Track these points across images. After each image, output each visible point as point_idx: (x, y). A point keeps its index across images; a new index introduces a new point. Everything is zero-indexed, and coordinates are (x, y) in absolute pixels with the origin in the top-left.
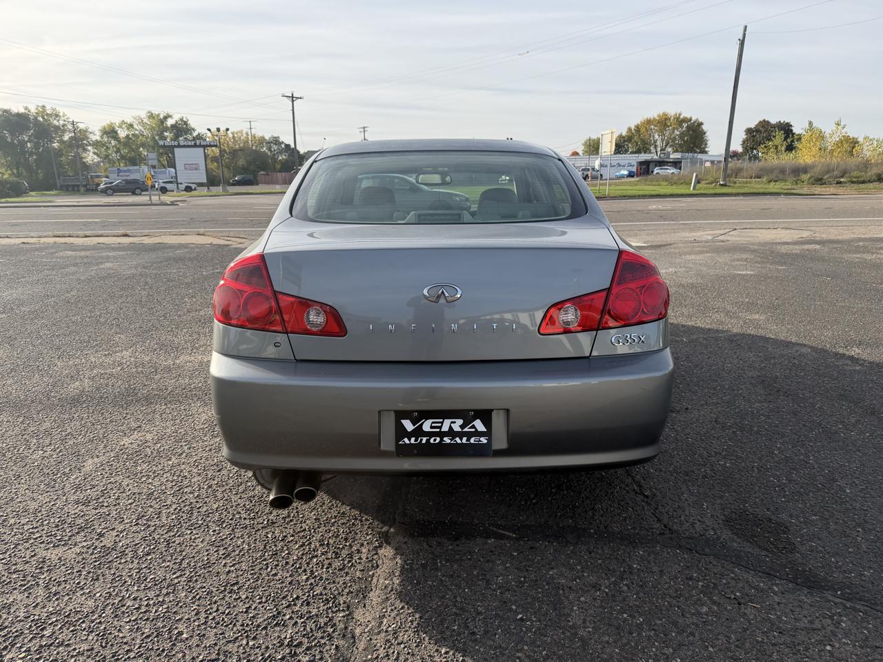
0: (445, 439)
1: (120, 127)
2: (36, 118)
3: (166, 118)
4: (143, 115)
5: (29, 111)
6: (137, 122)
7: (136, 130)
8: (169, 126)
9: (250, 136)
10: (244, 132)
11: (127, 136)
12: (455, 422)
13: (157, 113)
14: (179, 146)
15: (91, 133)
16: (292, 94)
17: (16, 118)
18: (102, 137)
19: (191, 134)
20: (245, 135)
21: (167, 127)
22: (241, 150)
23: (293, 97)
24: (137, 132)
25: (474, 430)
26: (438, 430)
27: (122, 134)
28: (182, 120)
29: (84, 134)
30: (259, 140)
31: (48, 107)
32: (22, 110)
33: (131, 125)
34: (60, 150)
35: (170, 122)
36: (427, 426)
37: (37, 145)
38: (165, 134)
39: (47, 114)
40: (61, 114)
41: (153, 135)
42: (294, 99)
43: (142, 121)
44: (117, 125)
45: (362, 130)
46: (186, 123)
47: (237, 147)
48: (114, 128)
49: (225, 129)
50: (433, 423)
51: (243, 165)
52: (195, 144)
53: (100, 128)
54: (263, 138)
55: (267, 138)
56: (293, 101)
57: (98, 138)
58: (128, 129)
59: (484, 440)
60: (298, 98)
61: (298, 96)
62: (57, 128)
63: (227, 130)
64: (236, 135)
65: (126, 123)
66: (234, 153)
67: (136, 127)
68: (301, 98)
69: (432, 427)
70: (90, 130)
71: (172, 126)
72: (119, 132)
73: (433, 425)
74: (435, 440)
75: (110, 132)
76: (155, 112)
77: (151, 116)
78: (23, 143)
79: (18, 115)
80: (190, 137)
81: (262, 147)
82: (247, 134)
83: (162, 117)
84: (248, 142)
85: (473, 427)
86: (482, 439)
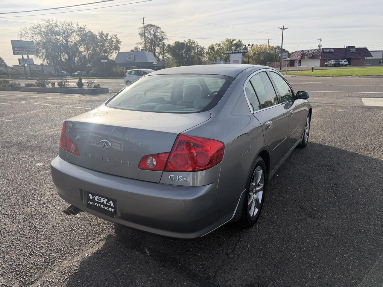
0: (101, 206)
1: (216, 46)
2: (187, 44)
3: (233, 41)
4: (225, 40)
5: (185, 42)
6: (222, 43)
7: (221, 46)
8: (234, 44)
9: (267, 47)
10: (265, 45)
11: (218, 49)
12: (104, 200)
13: (230, 39)
14: (232, 53)
15: (205, 49)
16: (283, 27)
17: (180, 45)
18: (208, 50)
19: (242, 47)
20: (265, 46)
21: (233, 45)
22: (263, 52)
23: (283, 28)
24: (221, 47)
25: (110, 205)
26: (99, 201)
27: (216, 48)
28: (239, 41)
29: (202, 49)
30: (271, 48)
31: (192, 39)
32: (183, 42)
33: (220, 45)
34: (194, 56)
35: (235, 42)
36: (96, 198)
37: (186, 55)
38: (232, 47)
39: (191, 42)
40: (195, 42)
41: (227, 48)
42: (284, 29)
43: (224, 42)
44: (215, 45)
45: (319, 40)
46: (240, 42)
47: (261, 51)
48: (213, 46)
49: (252, 45)
50: (98, 198)
51: (262, 59)
52: (239, 52)
53: (208, 46)
54: (273, 47)
55: (275, 47)
56: (283, 30)
57: (207, 51)
58: (218, 46)
59: (113, 210)
60: (286, 28)
61: (285, 28)
62: (194, 47)
63: (253, 45)
64: (261, 46)
65: (218, 44)
66: (259, 54)
67: (221, 45)
68: (287, 28)
69: (98, 200)
70: (204, 48)
71: (235, 44)
72: (215, 48)
73: (98, 199)
74: (98, 205)
75: (212, 48)
76: (229, 38)
77: (228, 40)
78: (182, 54)
79: (181, 43)
80: (241, 48)
81: (272, 51)
82: (266, 45)
83: (232, 40)
84: (266, 49)
85: (110, 204)
86: (112, 210)
